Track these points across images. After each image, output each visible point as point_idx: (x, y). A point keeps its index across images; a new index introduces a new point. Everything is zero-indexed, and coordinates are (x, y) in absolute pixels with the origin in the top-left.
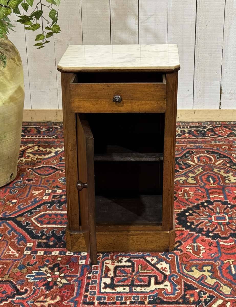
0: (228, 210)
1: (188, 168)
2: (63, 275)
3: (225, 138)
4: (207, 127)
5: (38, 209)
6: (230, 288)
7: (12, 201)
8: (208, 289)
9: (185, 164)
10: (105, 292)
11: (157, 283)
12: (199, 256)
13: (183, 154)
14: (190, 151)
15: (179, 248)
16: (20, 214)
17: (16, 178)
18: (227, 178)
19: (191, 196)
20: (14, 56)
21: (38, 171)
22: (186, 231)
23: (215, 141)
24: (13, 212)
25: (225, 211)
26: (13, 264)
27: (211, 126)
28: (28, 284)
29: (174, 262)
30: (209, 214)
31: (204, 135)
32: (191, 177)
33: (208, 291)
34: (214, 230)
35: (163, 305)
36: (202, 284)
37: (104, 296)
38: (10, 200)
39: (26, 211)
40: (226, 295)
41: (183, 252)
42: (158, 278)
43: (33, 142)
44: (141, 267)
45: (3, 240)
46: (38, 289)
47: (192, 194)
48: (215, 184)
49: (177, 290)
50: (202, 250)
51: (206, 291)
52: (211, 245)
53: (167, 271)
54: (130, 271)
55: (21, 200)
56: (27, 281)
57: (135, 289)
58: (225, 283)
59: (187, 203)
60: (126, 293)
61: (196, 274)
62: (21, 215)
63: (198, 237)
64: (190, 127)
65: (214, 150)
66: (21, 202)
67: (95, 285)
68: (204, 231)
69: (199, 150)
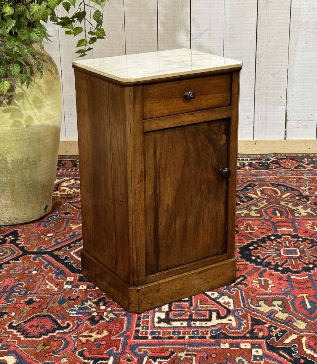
0: (300, 243)
1: (250, 201)
2: (109, 309)
3: (292, 170)
4: (271, 159)
5: (77, 242)
6: (305, 323)
7: (47, 235)
8: (280, 324)
9: (247, 197)
10: (159, 327)
11: (219, 317)
12: (267, 290)
13: (243, 187)
14: (251, 184)
15: (244, 282)
16: (57, 247)
17: (50, 212)
18: (297, 211)
19: (255, 230)
20: (51, 68)
21: (76, 205)
22: (250, 265)
23: (281, 173)
24: (49, 246)
25: (295, 245)
26: (52, 298)
27: (275, 159)
28: (69, 319)
29: (239, 296)
30: (277, 248)
31: (267, 167)
32: (254, 211)
33: (279, 326)
34: (283, 264)
35: (227, 340)
36: (272, 319)
37: (158, 331)
38: (45, 234)
39: (64, 245)
40: (300, 329)
41: (248, 287)
42: (221, 313)
43: (69, 176)
44: (201, 301)
45: (39, 274)
46: (82, 323)
47: (256, 227)
48: (282, 217)
49: (243, 325)
50: (271, 284)
51: (277, 325)
52: (280, 279)
53: (230, 305)
54: (188, 306)
55: (58, 234)
56: (69, 315)
57: (194, 324)
58: (299, 318)
59: (251, 236)
60: (184, 327)
61: (265, 308)
62: (59, 249)
63: (265, 271)
64: (251, 160)
65: (280, 182)
66: (58, 236)
67: (148, 320)
68: (271, 265)
69: (262, 183)
